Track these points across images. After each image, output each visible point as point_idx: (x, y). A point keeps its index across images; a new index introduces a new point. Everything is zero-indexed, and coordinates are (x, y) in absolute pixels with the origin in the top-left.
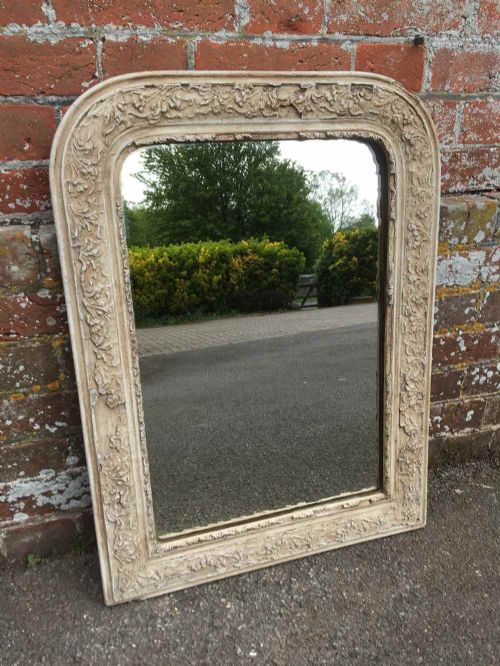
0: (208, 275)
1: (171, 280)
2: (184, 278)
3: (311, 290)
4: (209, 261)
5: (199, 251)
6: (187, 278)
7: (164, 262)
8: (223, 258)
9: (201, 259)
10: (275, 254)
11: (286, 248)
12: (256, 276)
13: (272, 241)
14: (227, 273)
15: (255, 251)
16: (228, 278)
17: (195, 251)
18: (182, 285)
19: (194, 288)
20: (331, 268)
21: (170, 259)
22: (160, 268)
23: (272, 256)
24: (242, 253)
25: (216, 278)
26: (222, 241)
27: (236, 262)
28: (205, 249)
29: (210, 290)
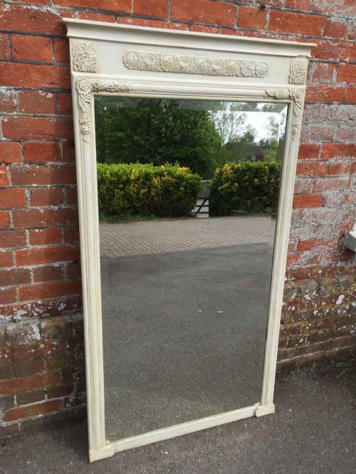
0: (137, 188)
1: (112, 190)
2: (121, 189)
3: (205, 202)
4: (138, 179)
5: (131, 171)
7: (107, 177)
8: (147, 177)
9: (132, 177)
10: (183, 177)
11: (190, 173)
12: (169, 191)
13: (181, 166)
14: (149, 188)
15: (170, 173)
16: (149, 192)
17: (128, 171)
18: (118, 194)
19: (127, 197)
20: (220, 188)
21: (111, 175)
23: (180, 178)
24: (161, 175)
25: (142, 191)
26: (147, 165)
27: (156, 181)
28: (136, 169)
29: (137, 199)
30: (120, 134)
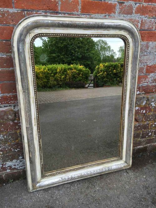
0: (60, 76)
1: (48, 77)
3: (91, 81)
4: (61, 71)
6: (53, 76)
7: (46, 71)
8: (65, 70)
9: (58, 70)
10: (82, 70)
11: (85, 68)
12: (75, 77)
13: (80, 65)
14: (66, 75)
15: (75, 68)
16: (66, 77)
17: (56, 67)
18: (52, 79)
19: (56, 80)
20: (98, 75)
22: (45, 73)
23: (80, 70)
24: (71, 69)
25: (63, 77)
26: (65, 65)
27: (68, 72)
28: (59, 67)
29: (61, 81)
30: (54, 55)
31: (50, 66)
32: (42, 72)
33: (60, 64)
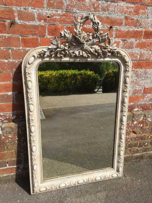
0: (70, 80)
1: (59, 82)
3: (100, 86)
4: (71, 76)
6: (64, 81)
7: (57, 76)
8: (75, 75)
9: (68, 76)
10: (91, 75)
11: (94, 74)
12: (84, 82)
13: (90, 71)
14: (76, 80)
15: (85, 74)
16: (76, 82)
17: (67, 73)
18: (62, 83)
19: (66, 84)
20: (107, 80)
21: (60, 75)
23: (90, 76)
24: (81, 74)
25: (73, 82)
26: (75, 70)
27: (79, 77)
28: (70, 72)
29: (71, 85)
31: (61, 72)
32: (54, 76)
33: (70, 70)
